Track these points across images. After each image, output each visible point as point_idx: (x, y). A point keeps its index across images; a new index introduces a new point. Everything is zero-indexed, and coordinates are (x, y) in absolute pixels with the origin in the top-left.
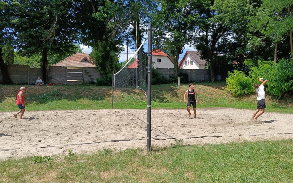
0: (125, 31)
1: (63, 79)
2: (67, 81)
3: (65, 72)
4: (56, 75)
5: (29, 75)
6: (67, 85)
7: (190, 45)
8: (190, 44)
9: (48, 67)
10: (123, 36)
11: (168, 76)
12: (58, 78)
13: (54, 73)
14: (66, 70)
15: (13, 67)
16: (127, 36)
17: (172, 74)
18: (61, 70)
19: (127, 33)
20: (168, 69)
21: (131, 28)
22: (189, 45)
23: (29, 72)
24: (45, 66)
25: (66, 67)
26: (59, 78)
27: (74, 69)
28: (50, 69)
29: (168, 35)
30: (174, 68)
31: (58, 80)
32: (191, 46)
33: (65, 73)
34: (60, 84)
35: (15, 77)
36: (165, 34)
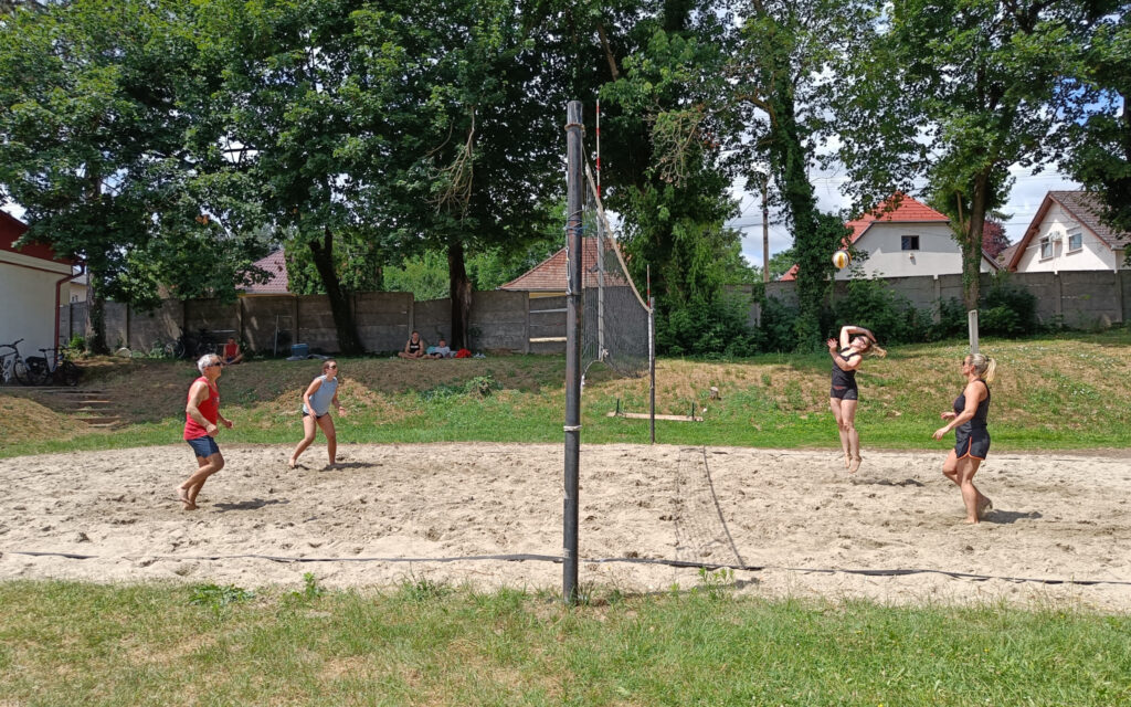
0: (736, 139)
1: (519, 333)
2: (532, 340)
3: (524, 309)
4: (496, 322)
5: (411, 325)
6: (529, 354)
7: (1035, 165)
8: (1036, 160)
9: (466, 296)
10: (730, 161)
11: (935, 308)
12: (501, 333)
13: (488, 315)
14: (527, 303)
15: (365, 300)
16: (743, 158)
17: (953, 298)
18: (509, 303)
19: (742, 147)
20: (936, 278)
21: (759, 124)
22: (1030, 163)
23: (411, 313)
24: (458, 292)
25: (526, 292)
26: (505, 330)
27: (555, 298)
28: (473, 300)
29: (927, 134)
30: (960, 271)
31: (501, 338)
32: (1038, 170)
33: (523, 313)
34: (509, 351)
35: (372, 331)
36: (912, 132)
